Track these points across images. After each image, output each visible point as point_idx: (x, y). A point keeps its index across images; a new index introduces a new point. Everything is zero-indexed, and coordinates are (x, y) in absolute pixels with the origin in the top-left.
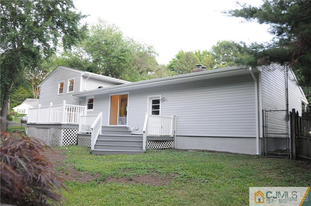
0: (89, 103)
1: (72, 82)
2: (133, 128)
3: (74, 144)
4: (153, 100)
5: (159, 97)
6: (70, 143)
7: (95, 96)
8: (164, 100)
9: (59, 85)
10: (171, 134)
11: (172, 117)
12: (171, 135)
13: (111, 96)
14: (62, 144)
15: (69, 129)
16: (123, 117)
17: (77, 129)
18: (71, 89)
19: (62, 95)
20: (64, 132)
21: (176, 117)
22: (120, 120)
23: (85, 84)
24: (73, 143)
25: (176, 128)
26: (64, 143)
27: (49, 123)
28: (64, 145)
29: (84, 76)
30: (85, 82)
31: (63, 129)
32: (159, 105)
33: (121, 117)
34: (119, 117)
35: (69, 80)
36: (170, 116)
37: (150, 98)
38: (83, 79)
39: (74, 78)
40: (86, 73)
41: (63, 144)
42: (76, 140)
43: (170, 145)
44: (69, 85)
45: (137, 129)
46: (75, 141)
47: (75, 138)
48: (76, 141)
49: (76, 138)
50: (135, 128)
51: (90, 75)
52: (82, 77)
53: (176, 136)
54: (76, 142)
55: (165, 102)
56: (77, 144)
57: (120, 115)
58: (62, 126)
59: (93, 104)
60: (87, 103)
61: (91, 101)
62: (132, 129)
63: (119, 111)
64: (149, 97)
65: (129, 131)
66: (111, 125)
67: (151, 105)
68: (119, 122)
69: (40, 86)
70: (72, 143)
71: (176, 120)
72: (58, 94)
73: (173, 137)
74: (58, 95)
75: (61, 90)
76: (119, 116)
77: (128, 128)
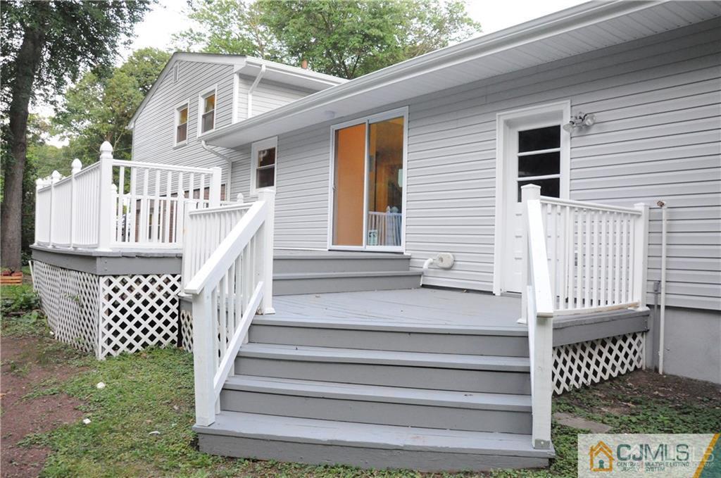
0: (262, 164)
1: (210, 101)
2: (430, 260)
3: (166, 343)
4: (521, 134)
5: (559, 115)
6: (145, 338)
7: (281, 137)
8: (588, 127)
9: (177, 115)
10: (635, 297)
11: (640, 207)
12: (636, 306)
13: (337, 131)
14: (103, 349)
15: (135, 278)
16: (385, 211)
17: (174, 276)
18: (208, 122)
19: (185, 145)
20: (109, 290)
21: (664, 211)
22: (374, 223)
23: (250, 102)
24: (159, 337)
25: (664, 267)
26: (116, 341)
27: (71, 249)
28: (112, 352)
29: (245, 75)
30: (250, 96)
31: (103, 280)
32: (558, 154)
33: (377, 213)
34: (368, 215)
35: (200, 94)
36: (632, 204)
37: (509, 124)
38: (243, 86)
39: (215, 87)
40: (248, 62)
41: (109, 349)
42: (174, 322)
43: (635, 353)
44: (201, 111)
45: (446, 265)
46: (166, 330)
47: (166, 316)
48: (173, 329)
49: (173, 316)
50: (441, 260)
51: (264, 68)
52: (236, 78)
53: (667, 308)
54: (174, 336)
55: (592, 138)
56: (180, 344)
57: (374, 206)
58: (100, 266)
59: (273, 169)
60: (254, 167)
61: (269, 157)
62: (425, 266)
63: (369, 195)
64: (502, 117)
65: (413, 270)
66: (338, 244)
67: (514, 154)
68: (369, 235)
69: (132, 127)
70: (156, 341)
71: (664, 223)
72: (175, 145)
73: (645, 315)
74: (175, 149)
75: (182, 131)
76: (370, 209)
77: (409, 259)
